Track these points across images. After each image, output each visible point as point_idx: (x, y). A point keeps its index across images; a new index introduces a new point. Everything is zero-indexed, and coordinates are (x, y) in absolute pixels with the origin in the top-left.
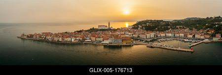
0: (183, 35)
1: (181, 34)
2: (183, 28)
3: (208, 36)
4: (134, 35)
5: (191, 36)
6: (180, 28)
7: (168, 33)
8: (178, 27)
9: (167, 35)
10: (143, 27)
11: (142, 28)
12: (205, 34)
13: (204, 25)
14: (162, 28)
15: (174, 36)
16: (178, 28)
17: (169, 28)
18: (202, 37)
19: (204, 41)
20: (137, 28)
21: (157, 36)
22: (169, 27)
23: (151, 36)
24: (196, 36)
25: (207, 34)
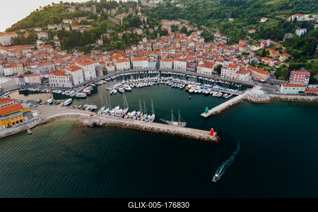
0: (184, 64)
1: (177, 63)
2: (184, 31)
3: (264, 77)
4: (27, 79)
5: (209, 71)
6: (174, 28)
7: (139, 56)
8: (166, 25)
9: (136, 64)
10: (51, 34)
11: (49, 42)
12: (253, 64)
13: (254, 22)
14: (116, 39)
15: (158, 65)
16: (165, 33)
17: (141, 37)
18: (244, 78)
19: (248, 94)
20: (31, 41)
21: (105, 73)
22: (139, 32)
23: (88, 76)
24: (223, 71)
25: (261, 65)
